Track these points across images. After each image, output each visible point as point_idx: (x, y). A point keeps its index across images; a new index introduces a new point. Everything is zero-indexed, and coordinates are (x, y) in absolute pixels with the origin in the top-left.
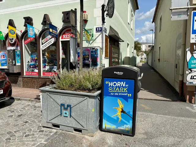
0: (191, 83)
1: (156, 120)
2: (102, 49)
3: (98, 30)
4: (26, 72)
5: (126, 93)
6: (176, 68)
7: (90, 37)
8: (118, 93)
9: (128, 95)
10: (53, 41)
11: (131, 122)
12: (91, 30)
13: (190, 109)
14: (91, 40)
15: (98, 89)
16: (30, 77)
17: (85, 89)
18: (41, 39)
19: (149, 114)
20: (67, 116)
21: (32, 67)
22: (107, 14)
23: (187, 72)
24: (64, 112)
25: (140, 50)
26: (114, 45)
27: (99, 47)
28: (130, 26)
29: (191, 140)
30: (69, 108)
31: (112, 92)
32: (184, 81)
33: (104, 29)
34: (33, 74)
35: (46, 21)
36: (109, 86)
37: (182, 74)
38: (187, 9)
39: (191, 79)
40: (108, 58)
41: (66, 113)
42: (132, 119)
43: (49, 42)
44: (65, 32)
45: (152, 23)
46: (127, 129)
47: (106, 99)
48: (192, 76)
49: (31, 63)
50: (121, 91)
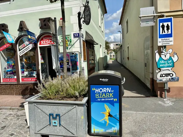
0: (161, 80)
1: (137, 118)
2: (81, 53)
3: (75, 36)
4: (3, 79)
5: (112, 98)
6: (146, 66)
7: (68, 43)
8: (105, 98)
9: (114, 99)
10: (31, 47)
11: (118, 124)
12: (69, 36)
13: (163, 104)
14: (69, 45)
15: (85, 96)
16: (8, 83)
17: (71, 96)
18: (18, 45)
19: (129, 112)
20: (56, 125)
21: (9, 73)
22: (83, 21)
23: (157, 71)
24: (53, 121)
25: (109, 48)
26: (90, 48)
27: (78, 52)
28: (101, 29)
29: (170, 134)
30: (58, 117)
31: (99, 98)
32: (155, 79)
33: (81, 35)
34: (11, 80)
35: (22, 27)
36: (96, 92)
37: (152, 72)
38: (153, 17)
39: (161, 77)
40: (86, 61)
41: (55, 123)
42: (119, 122)
43: (27, 48)
44: (43, 38)
45: (119, 25)
46: (114, 131)
47: (93, 105)
48: (161, 74)
49: (8, 69)
50: (107, 96)
